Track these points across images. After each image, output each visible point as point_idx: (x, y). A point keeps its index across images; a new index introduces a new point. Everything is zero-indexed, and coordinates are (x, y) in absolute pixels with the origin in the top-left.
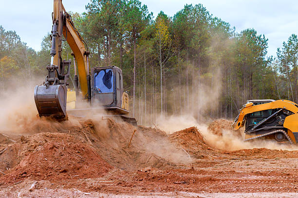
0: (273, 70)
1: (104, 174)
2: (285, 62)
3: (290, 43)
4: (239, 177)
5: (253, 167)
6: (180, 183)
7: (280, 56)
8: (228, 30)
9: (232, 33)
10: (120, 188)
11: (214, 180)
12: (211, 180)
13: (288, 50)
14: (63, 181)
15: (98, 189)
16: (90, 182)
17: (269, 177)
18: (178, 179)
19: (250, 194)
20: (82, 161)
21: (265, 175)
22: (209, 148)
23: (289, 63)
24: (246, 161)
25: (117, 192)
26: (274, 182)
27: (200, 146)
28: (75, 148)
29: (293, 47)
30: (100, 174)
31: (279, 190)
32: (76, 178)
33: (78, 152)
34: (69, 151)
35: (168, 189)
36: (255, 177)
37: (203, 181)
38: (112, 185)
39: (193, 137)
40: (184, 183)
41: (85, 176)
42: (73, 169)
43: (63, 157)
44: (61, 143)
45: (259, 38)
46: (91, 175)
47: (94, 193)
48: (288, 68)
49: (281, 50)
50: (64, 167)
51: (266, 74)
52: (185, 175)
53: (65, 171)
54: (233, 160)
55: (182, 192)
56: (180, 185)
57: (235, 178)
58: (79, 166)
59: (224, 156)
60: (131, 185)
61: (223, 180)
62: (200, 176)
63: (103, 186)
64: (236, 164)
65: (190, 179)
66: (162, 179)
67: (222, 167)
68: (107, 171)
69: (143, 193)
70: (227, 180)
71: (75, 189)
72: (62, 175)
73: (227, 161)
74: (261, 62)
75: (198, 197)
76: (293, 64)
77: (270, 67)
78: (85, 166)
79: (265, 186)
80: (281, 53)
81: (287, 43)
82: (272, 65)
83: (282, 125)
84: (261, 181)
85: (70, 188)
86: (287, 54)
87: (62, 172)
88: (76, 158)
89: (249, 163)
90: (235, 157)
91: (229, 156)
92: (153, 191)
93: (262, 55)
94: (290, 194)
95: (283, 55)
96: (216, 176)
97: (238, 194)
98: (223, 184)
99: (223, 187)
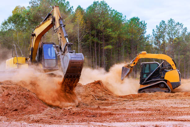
0: (150, 43)
1: (41, 112)
2: (158, 38)
3: (161, 26)
4: (128, 112)
5: (137, 106)
6: (90, 117)
7: (154, 34)
8: (121, 18)
9: (124, 19)
10: (52, 120)
11: (112, 114)
12: (110, 114)
13: (159, 31)
14: (15, 117)
15: (37, 121)
16: (33, 117)
17: (147, 112)
18: (90, 114)
19: (135, 123)
20: (27, 103)
21: (145, 110)
22: (109, 93)
23: (160, 39)
24: (133, 102)
25: (50, 123)
26: (151, 115)
27: (104, 92)
28: (22, 95)
29: (162, 29)
30: (39, 112)
31: (153, 120)
32: (23, 114)
33: (25, 98)
34: (18, 96)
35: (83, 121)
36: (138, 112)
37: (106, 115)
38: (47, 118)
39: (99, 87)
40: (93, 116)
41: (29, 113)
42: (21, 109)
43: (15, 101)
44: (13, 92)
45: (141, 23)
46: (33, 112)
47: (35, 124)
48: (160, 42)
49: (155, 30)
50: (15, 107)
51: (146, 46)
52: (94, 111)
53: (16, 110)
54: (125, 102)
55: (92, 122)
56: (91, 118)
57: (126, 113)
58: (25, 106)
59: (119, 98)
60: (59, 119)
61: (118, 114)
62: (104, 112)
63: (41, 119)
64: (126, 103)
65: (97, 114)
66: (79, 114)
67: (117, 106)
68: (43, 110)
69: (67, 124)
70: (120, 114)
71: (22, 122)
72: (14, 113)
73: (121, 102)
74: (142, 38)
75: (102, 125)
76: (163, 39)
77: (148, 41)
78: (29, 107)
79: (145, 118)
80: (155, 32)
81: (159, 26)
82: (150, 40)
83: (164, 78)
84: (142, 114)
85: (19, 121)
86: (159, 33)
87: (14, 111)
88: (23, 101)
89: (135, 103)
90: (126, 99)
91: (122, 99)
92: (73, 122)
93: (143, 33)
94: (161, 122)
95: (157, 33)
96: (113, 112)
97: (128, 123)
98: (118, 117)
99: (118, 119)
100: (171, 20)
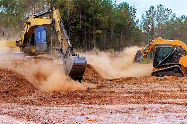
0: (139, 28)
1: (32, 94)
2: (147, 23)
3: (150, 11)
4: (117, 95)
5: (126, 89)
6: (80, 99)
7: (144, 19)
8: (111, 3)
9: (114, 5)
10: (42, 102)
11: (102, 97)
12: (100, 97)
13: (148, 16)
14: (6, 98)
15: (28, 103)
16: (23, 99)
17: (136, 95)
18: (79, 96)
19: (124, 105)
20: (18, 86)
21: (133, 93)
22: (99, 77)
23: (149, 24)
24: (121, 85)
25: (40, 105)
26: (139, 98)
27: (93, 76)
28: (13, 77)
29: (152, 14)
30: (30, 94)
31: (141, 103)
32: (14, 96)
33: (15, 80)
34: (9, 79)
35: (73, 103)
36: (127, 95)
37: (95, 97)
38: (37, 100)
39: (89, 70)
40: (83, 99)
41: (20, 95)
42: (12, 91)
43: (5, 83)
44: (4, 74)
45: (131, 8)
46: (24, 94)
47: (26, 105)
48: (149, 27)
49: (144, 16)
50: (6, 89)
51: (135, 31)
52: (83, 94)
53: (7, 92)
54: (114, 85)
55: (81, 105)
56: (80, 100)
57: (114, 95)
58: (16, 88)
59: (108, 82)
60: (49, 101)
61: (107, 97)
62: (93, 94)
63: (31, 101)
64: (115, 86)
65: (86, 96)
66: (69, 96)
67: (107, 89)
68: (34, 92)
69: (57, 106)
70: (109, 97)
71: (13, 103)
72: (4, 95)
73: (110, 85)
74: (132, 23)
75: (91, 107)
76: (152, 25)
77: (137, 26)
78: (20, 89)
79: (133, 100)
80: (144, 18)
81: (148, 11)
82: (139, 25)
84: (131, 97)
85: (10, 103)
86: (148, 19)
87: (5, 92)
88: (14, 84)
89: (124, 86)
90: (115, 83)
91: (111, 82)
92: (63, 104)
93: (132, 19)
94: (148, 105)
95: (146, 19)
96: (102, 94)
97: (117, 105)
98: (107, 99)
99: (107, 101)
100: (160, 5)
